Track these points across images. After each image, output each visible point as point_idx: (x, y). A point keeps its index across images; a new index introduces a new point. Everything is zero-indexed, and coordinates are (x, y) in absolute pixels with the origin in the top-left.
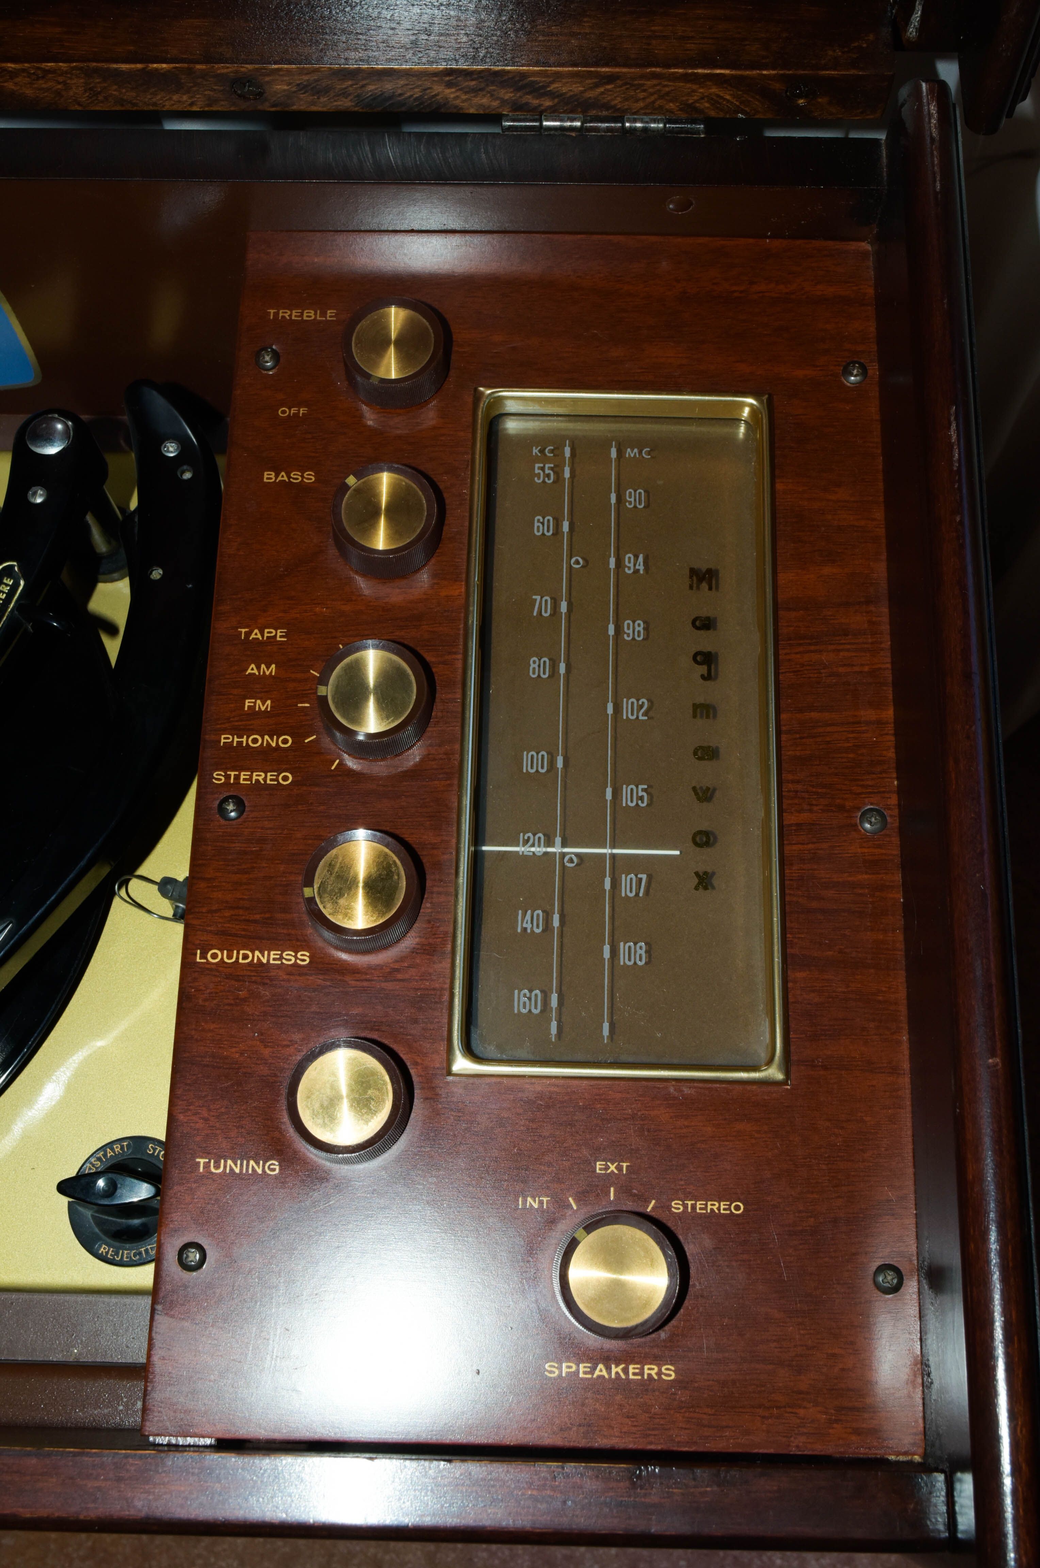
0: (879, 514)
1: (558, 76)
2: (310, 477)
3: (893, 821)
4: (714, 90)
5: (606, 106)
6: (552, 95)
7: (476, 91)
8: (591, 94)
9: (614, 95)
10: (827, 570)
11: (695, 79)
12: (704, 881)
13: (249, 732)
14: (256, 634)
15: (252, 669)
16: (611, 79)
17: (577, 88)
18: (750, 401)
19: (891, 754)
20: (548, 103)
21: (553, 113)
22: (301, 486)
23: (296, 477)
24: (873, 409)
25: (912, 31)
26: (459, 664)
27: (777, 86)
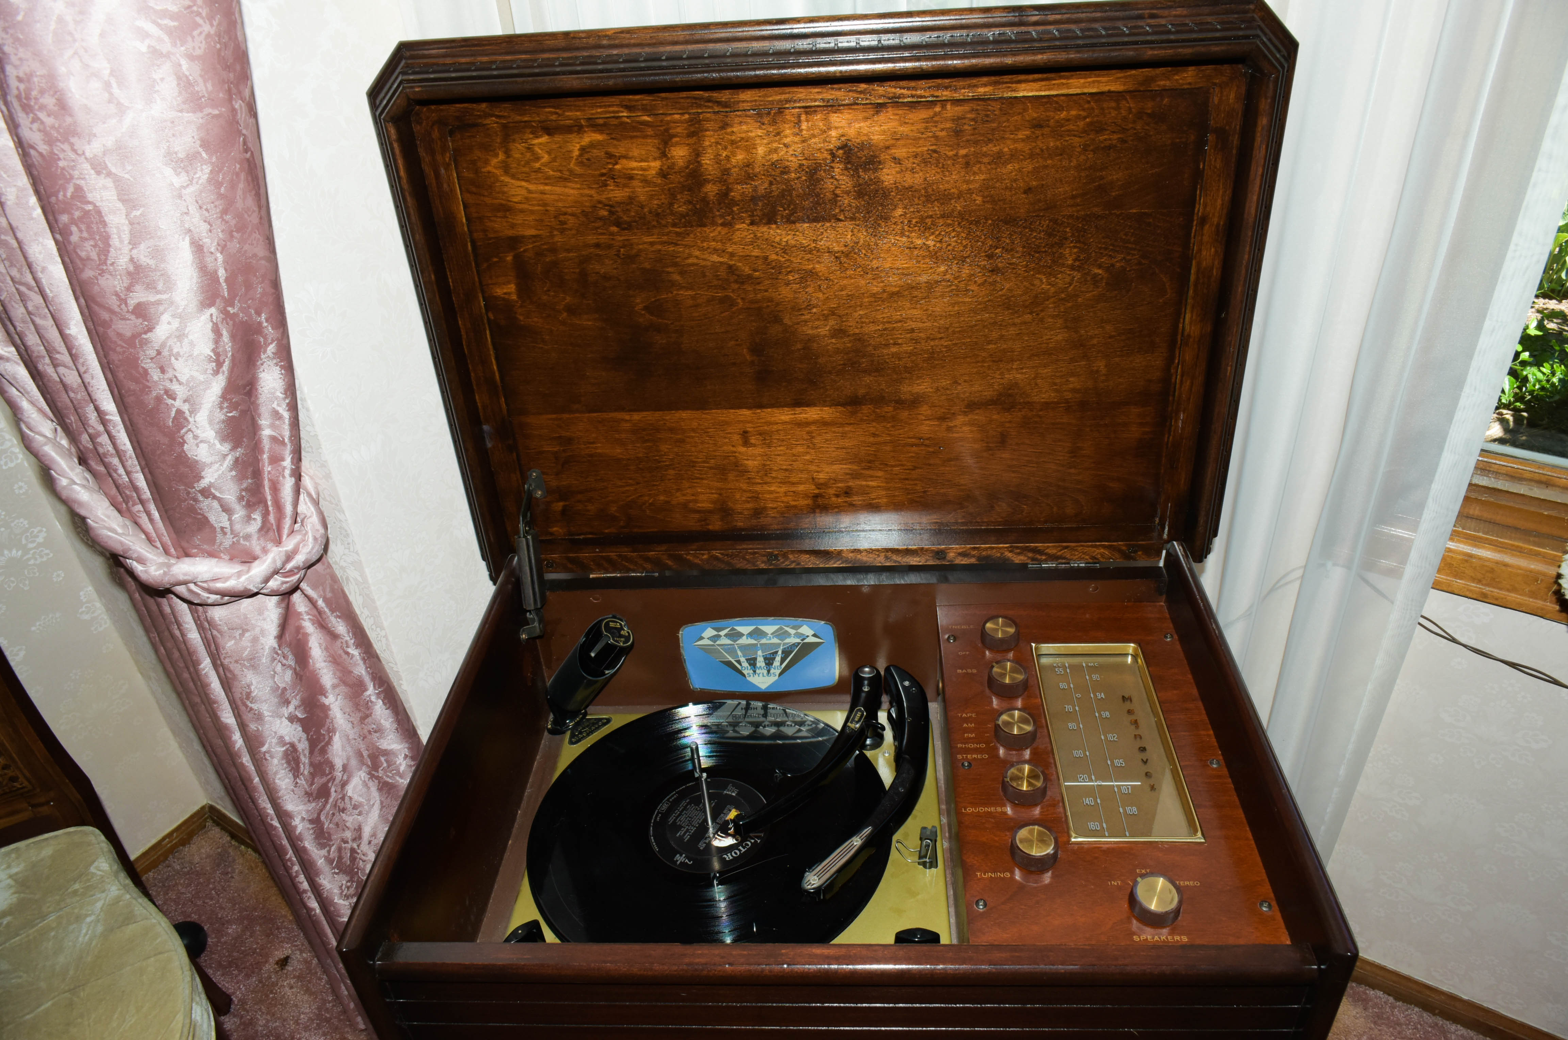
0: (1190, 676)
1: (1048, 547)
2: (975, 671)
3: (1222, 762)
4: (1102, 550)
5: (1065, 558)
6: (1046, 554)
7: (1019, 554)
8: (1059, 553)
9: (1067, 553)
10: (1175, 692)
11: (1096, 546)
12: (1153, 788)
13: (968, 743)
14: (964, 715)
15: (965, 725)
16: (1066, 547)
17: (1054, 551)
18: (1132, 645)
19: (1216, 744)
20: (1044, 557)
21: (1046, 561)
22: (972, 674)
23: (969, 671)
24: (1178, 647)
25: (1165, 536)
26: (1044, 721)
27: (1124, 548)
